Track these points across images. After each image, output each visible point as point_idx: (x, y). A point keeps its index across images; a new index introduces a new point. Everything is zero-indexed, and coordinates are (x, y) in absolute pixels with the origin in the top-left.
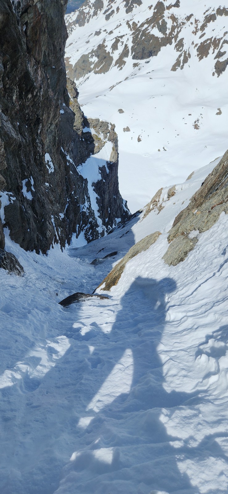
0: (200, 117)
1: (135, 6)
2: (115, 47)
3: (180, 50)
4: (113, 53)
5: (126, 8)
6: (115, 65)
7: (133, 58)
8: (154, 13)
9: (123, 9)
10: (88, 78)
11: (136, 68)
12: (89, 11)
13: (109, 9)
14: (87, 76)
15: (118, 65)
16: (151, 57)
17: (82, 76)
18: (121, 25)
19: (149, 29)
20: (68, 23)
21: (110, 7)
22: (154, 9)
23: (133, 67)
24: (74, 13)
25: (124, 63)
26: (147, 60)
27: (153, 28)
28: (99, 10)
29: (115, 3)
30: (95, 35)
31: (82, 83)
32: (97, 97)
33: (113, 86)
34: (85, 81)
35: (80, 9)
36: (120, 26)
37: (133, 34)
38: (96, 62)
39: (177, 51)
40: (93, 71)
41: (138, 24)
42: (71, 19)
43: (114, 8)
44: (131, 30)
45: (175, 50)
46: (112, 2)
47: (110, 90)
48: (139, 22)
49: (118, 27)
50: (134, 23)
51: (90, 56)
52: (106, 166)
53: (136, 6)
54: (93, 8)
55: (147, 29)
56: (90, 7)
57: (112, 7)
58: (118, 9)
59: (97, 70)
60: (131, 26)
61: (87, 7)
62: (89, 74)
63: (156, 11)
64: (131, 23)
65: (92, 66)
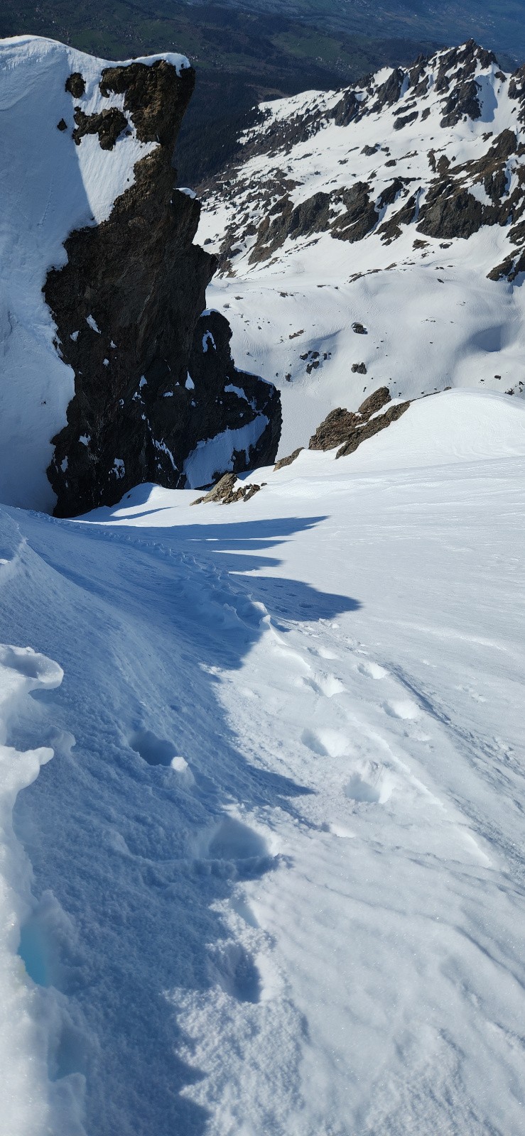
0: (518, 388)
1: (463, 117)
2: (388, 196)
3: (517, 241)
4: (381, 206)
5: (444, 114)
6: (378, 233)
7: (419, 229)
8: (491, 149)
9: (437, 117)
10: (316, 241)
11: (420, 251)
12: (365, 99)
13: (408, 107)
14: (314, 236)
15: (383, 234)
16: (456, 238)
17: (305, 234)
18: (416, 154)
19: (466, 182)
20: (316, 110)
21: (411, 102)
22: (494, 143)
23: (414, 246)
24: (335, 92)
25: (398, 233)
26: (446, 241)
27: (475, 182)
28: (387, 102)
29: (425, 98)
30: (362, 153)
31: (300, 247)
32: (321, 286)
33: (360, 276)
34: (307, 245)
35: (349, 91)
36: (413, 155)
37: (433, 181)
38: (341, 214)
39: (511, 242)
40: (330, 231)
41: (452, 162)
42: (323, 104)
43: (420, 108)
44: (434, 170)
45: (509, 239)
46: (418, 95)
47: (351, 281)
48: (454, 159)
49: (409, 157)
50: (444, 158)
51: (332, 200)
52: (247, 452)
53: (466, 118)
54: (376, 95)
55: (462, 181)
56: (370, 92)
57: (415, 104)
58: (426, 113)
59: (338, 230)
60: (437, 162)
61: (364, 89)
62: (320, 234)
63: (495, 146)
64: (438, 156)
65: (331, 221)
